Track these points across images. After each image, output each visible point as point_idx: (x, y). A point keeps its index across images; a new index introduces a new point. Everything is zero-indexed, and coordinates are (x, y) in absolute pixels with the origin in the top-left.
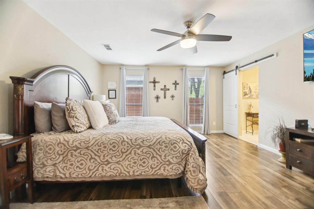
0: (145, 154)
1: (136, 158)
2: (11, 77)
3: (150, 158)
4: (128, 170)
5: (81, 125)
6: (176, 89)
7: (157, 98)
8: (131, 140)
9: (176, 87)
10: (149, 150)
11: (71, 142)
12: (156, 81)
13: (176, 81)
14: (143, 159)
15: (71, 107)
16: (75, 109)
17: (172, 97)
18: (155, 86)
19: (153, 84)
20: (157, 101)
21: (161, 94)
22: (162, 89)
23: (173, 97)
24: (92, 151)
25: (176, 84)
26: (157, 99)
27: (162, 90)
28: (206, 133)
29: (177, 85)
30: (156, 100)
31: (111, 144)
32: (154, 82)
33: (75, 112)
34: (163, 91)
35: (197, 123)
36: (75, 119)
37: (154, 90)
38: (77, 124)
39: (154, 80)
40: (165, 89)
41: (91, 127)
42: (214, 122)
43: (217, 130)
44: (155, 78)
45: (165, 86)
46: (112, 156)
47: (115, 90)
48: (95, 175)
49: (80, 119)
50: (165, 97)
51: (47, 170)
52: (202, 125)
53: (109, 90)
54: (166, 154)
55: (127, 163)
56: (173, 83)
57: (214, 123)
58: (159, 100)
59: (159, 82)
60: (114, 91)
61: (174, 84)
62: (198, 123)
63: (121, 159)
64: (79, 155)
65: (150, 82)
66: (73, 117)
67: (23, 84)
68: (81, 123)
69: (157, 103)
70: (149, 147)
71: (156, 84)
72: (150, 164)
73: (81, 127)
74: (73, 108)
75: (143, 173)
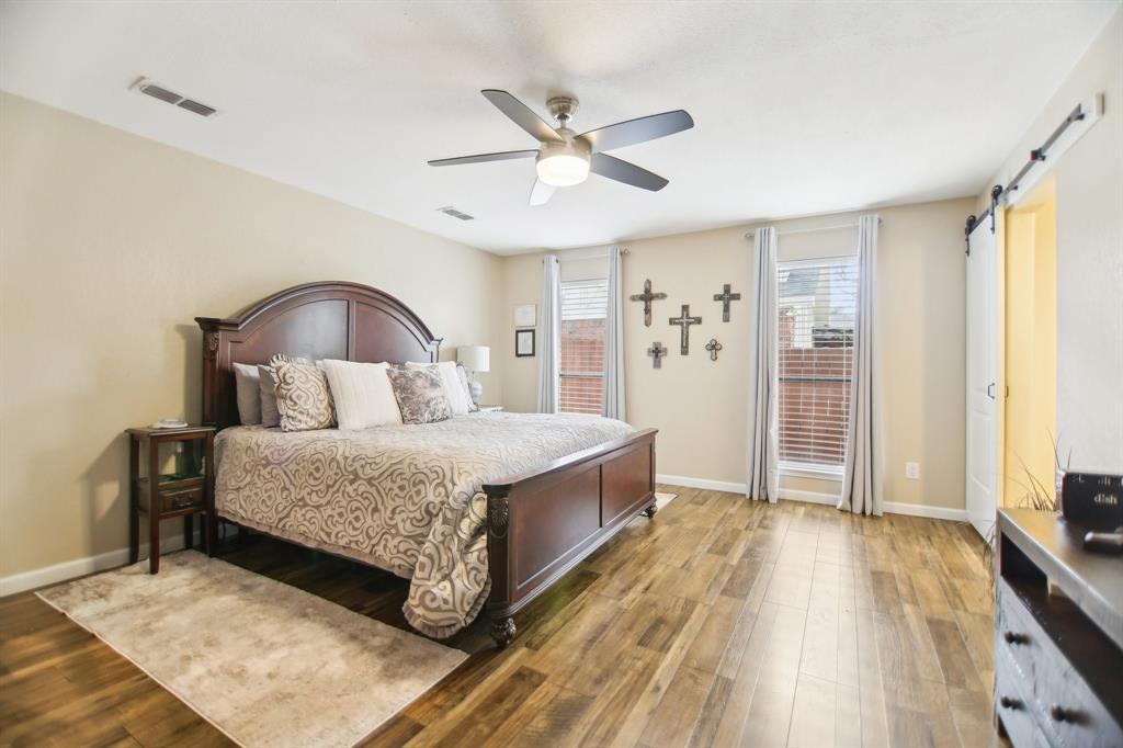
0: (359, 498)
1: (344, 503)
2: (197, 319)
3: (370, 510)
4: (328, 530)
5: (304, 418)
6: (726, 319)
7: (657, 352)
8: (346, 458)
9: (727, 309)
10: (369, 489)
11: (262, 449)
12: (654, 291)
13: (727, 288)
14: (357, 509)
15: (281, 374)
16: (290, 381)
17: (709, 347)
18: (647, 311)
19: (642, 304)
20: (657, 365)
21: (671, 338)
22: (672, 322)
23: (714, 347)
24: (285, 472)
25: (727, 297)
26: (657, 356)
27: (676, 323)
28: (857, 509)
29: (733, 303)
30: (651, 360)
31: (313, 463)
32: (648, 297)
33: (289, 387)
34: (678, 329)
35: (809, 456)
36: (288, 402)
37: (648, 323)
38: (291, 413)
39: (647, 291)
40: (685, 320)
41: (334, 425)
42: (909, 465)
43: (926, 503)
44: (649, 282)
45: (685, 308)
46: (312, 491)
47: (533, 331)
48: (284, 526)
49: (300, 403)
50: (685, 350)
51: (228, 499)
52: (841, 471)
53: (517, 332)
54: (396, 508)
55: (329, 512)
56: (715, 296)
57: (913, 470)
58: (664, 360)
59: (663, 296)
60: (531, 333)
61: (718, 298)
62: (815, 457)
63: (324, 501)
64: (268, 477)
65: (633, 298)
66: (284, 397)
67: (217, 331)
68: (301, 413)
69: (657, 371)
70: (370, 481)
71: (655, 304)
72: (366, 525)
73: (300, 421)
74: (287, 377)
75: (353, 545)
